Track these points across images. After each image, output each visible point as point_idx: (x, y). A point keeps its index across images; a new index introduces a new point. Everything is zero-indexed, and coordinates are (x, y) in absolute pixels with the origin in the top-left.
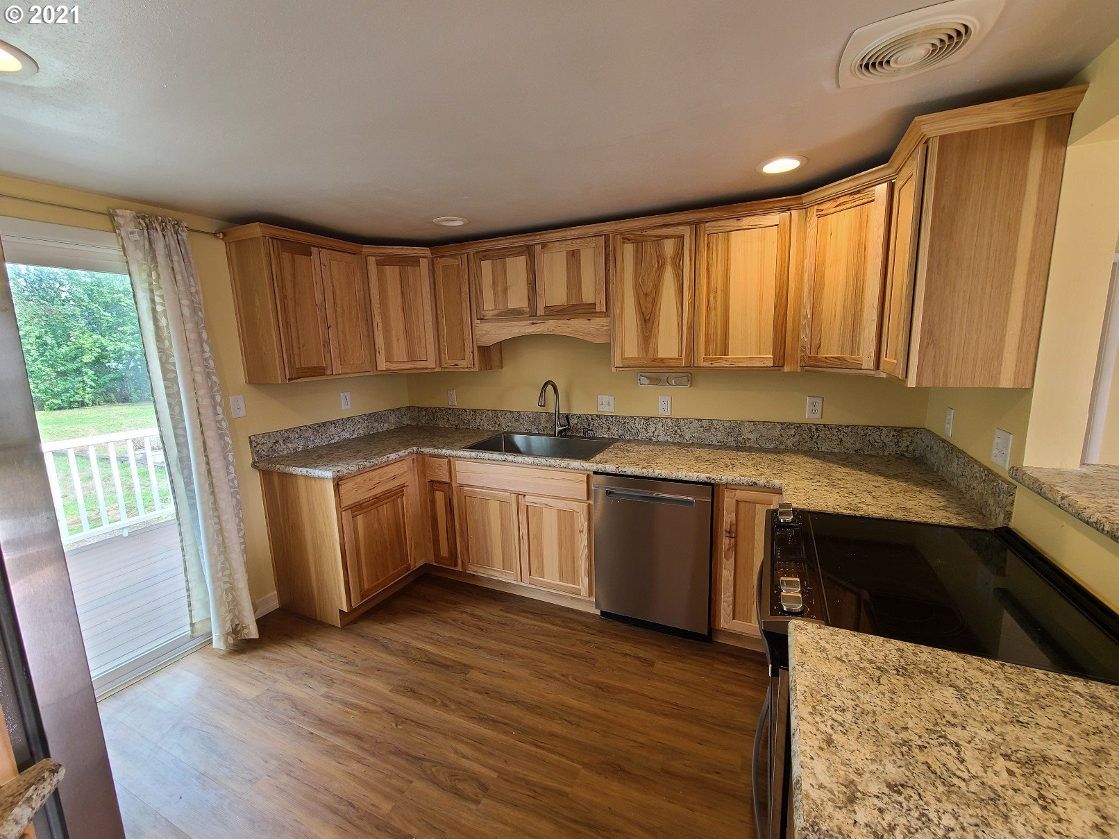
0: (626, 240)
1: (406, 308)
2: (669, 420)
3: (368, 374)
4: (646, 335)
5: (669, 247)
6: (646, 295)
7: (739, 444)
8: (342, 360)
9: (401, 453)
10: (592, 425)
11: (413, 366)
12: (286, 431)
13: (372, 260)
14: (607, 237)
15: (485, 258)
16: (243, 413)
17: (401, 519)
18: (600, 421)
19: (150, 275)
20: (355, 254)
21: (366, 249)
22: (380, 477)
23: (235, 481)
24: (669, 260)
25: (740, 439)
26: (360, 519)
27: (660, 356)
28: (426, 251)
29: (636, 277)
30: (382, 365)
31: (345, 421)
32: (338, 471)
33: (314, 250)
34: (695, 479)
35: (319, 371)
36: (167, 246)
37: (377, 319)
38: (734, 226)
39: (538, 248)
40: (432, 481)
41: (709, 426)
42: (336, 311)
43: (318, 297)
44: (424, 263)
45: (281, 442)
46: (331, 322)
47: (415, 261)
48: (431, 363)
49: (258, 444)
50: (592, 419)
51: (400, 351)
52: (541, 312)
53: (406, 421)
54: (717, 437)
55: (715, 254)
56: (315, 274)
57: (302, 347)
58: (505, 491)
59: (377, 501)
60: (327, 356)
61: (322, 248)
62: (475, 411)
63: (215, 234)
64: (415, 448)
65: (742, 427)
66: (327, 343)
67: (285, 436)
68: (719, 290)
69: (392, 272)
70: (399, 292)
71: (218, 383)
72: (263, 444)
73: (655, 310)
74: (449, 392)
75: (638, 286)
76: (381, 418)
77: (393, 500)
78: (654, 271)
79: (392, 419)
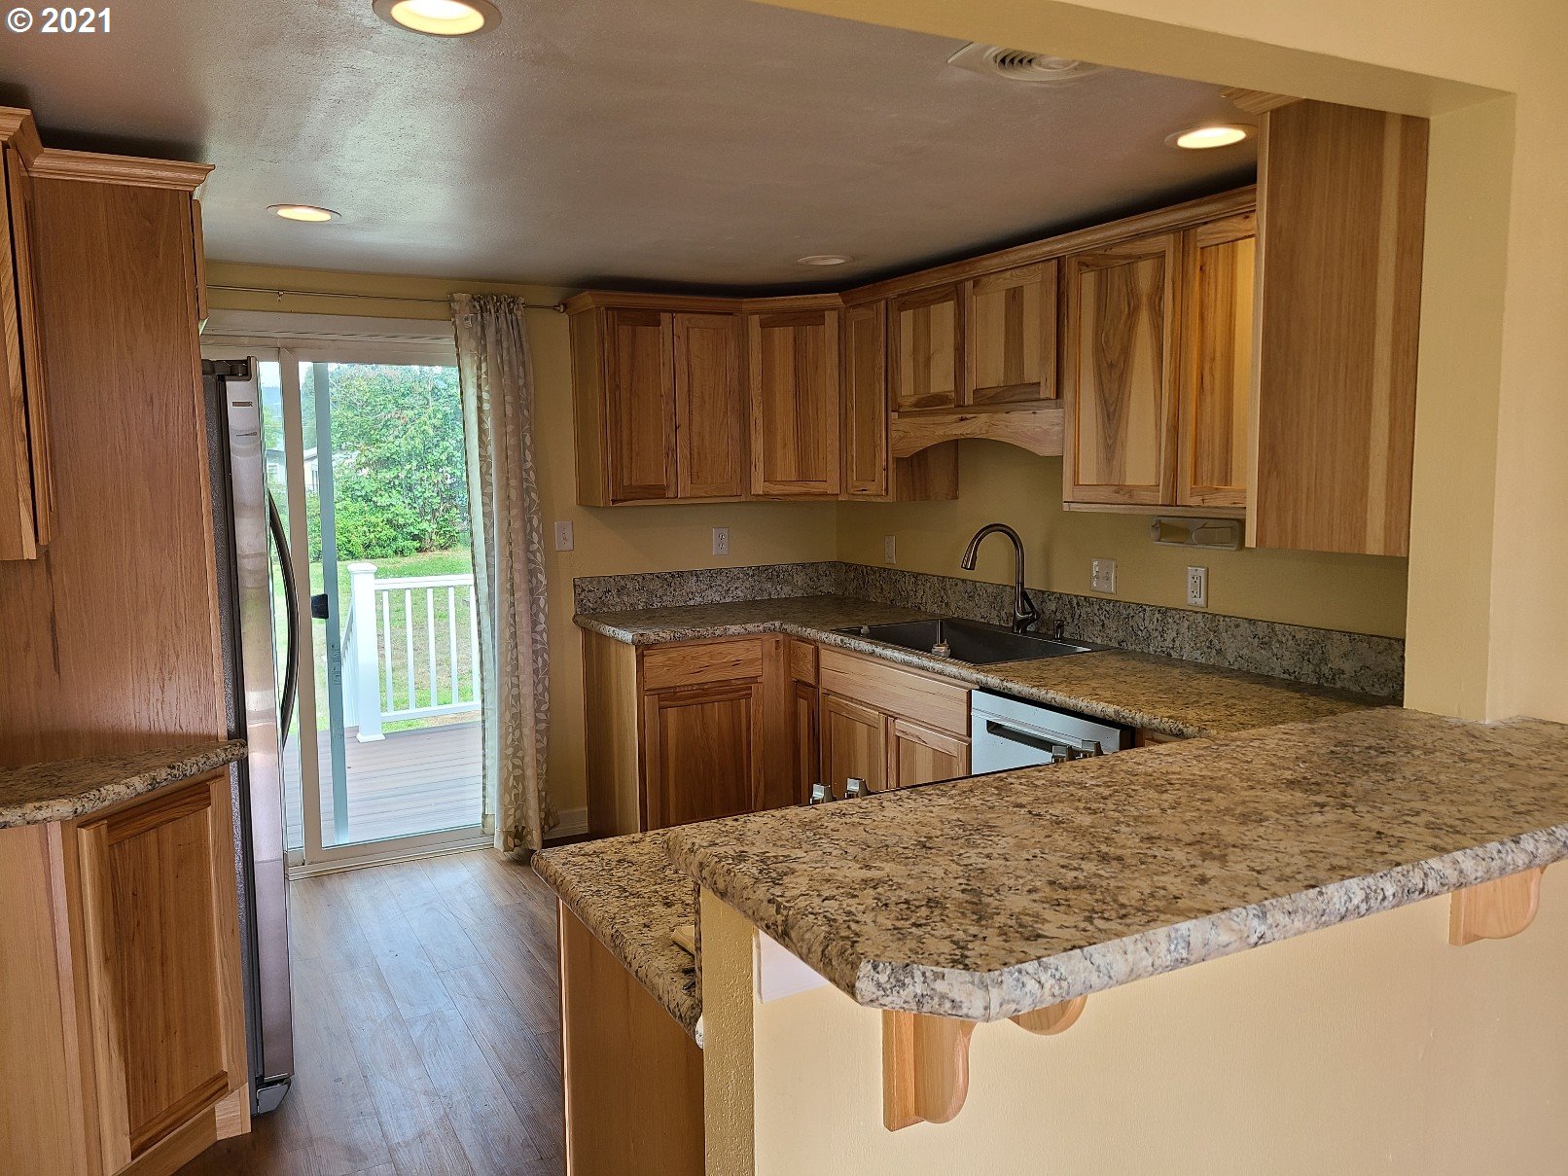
0: (1083, 265)
1: (802, 392)
2: (1200, 616)
3: (736, 500)
4: (1110, 442)
5: (1145, 271)
6: (1111, 366)
7: (1322, 681)
8: (693, 476)
9: (750, 627)
10: (1077, 616)
11: (803, 490)
12: (623, 577)
13: (755, 320)
14: (1060, 261)
15: (903, 307)
16: (569, 545)
17: (744, 733)
18: (1089, 610)
19: (479, 368)
20: (732, 314)
21: (747, 304)
22: (711, 657)
23: (544, 634)
24: (1144, 300)
25: (1325, 670)
26: (672, 714)
27: (1129, 482)
28: (834, 299)
29: (1097, 334)
30: (759, 487)
31: (714, 574)
32: (642, 635)
33: (665, 318)
34: (1099, 714)
35: (657, 492)
36: (498, 331)
37: (757, 413)
38: (1239, 231)
39: (969, 285)
40: (798, 681)
41: (1267, 633)
42: (690, 402)
43: (665, 383)
44: (831, 318)
45: (614, 592)
46: (682, 418)
47: (816, 317)
48: (832, 486)
49: (583, 590)
50: (1078, 603)
51: (786, 464)
52: (969, 400)
53: (827, 586)
54: (1281, 661)
55: (1212, 285)
56: (663, 351)
57: (634, 455)
58: (875, 708)
59: (702, 694)
60: (671, 470)
61: (675, 311)
62: (916, 576)
63: (554, 308)
64: (777, 624)
65: (1328, 643)
66: (671, 450)
67: (620, 584)
68: (1218, 355)
69: (782, 336)
70: (792, 368)
71: (537, 501)
72: (590, 591)
73: (1123, 394)
74: (887, 539)
75: (1099, 350)
76: (778, 576)
77: (732, 700)
78: (1122, 322)
79: (800, 579)
